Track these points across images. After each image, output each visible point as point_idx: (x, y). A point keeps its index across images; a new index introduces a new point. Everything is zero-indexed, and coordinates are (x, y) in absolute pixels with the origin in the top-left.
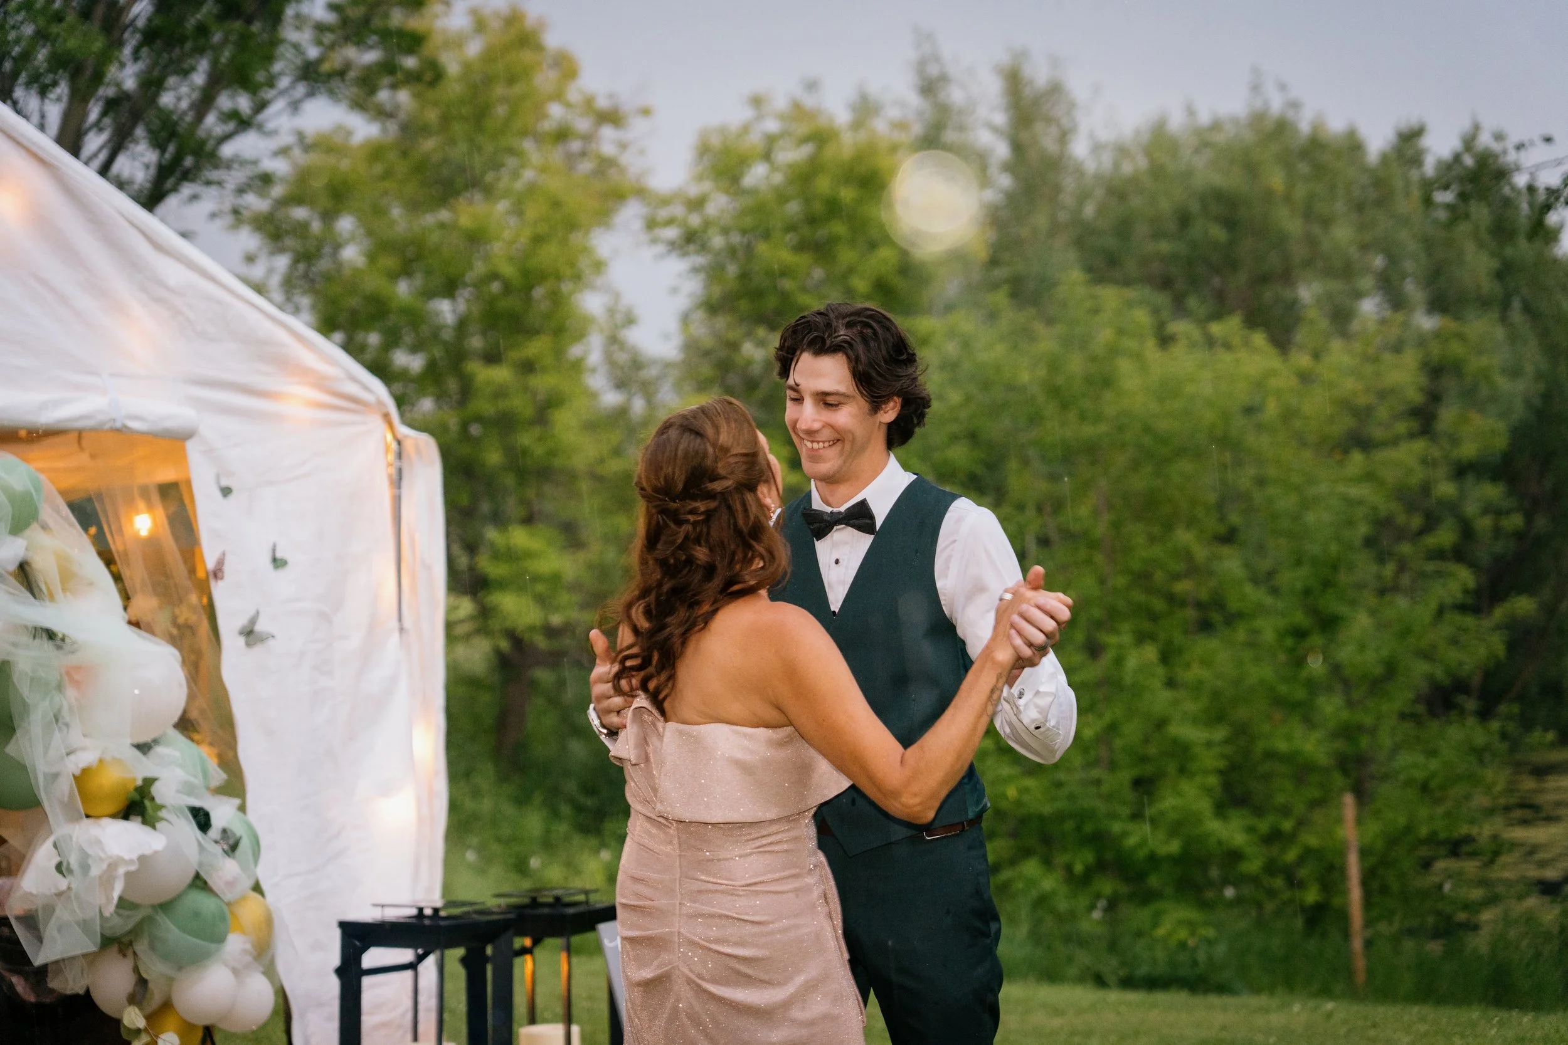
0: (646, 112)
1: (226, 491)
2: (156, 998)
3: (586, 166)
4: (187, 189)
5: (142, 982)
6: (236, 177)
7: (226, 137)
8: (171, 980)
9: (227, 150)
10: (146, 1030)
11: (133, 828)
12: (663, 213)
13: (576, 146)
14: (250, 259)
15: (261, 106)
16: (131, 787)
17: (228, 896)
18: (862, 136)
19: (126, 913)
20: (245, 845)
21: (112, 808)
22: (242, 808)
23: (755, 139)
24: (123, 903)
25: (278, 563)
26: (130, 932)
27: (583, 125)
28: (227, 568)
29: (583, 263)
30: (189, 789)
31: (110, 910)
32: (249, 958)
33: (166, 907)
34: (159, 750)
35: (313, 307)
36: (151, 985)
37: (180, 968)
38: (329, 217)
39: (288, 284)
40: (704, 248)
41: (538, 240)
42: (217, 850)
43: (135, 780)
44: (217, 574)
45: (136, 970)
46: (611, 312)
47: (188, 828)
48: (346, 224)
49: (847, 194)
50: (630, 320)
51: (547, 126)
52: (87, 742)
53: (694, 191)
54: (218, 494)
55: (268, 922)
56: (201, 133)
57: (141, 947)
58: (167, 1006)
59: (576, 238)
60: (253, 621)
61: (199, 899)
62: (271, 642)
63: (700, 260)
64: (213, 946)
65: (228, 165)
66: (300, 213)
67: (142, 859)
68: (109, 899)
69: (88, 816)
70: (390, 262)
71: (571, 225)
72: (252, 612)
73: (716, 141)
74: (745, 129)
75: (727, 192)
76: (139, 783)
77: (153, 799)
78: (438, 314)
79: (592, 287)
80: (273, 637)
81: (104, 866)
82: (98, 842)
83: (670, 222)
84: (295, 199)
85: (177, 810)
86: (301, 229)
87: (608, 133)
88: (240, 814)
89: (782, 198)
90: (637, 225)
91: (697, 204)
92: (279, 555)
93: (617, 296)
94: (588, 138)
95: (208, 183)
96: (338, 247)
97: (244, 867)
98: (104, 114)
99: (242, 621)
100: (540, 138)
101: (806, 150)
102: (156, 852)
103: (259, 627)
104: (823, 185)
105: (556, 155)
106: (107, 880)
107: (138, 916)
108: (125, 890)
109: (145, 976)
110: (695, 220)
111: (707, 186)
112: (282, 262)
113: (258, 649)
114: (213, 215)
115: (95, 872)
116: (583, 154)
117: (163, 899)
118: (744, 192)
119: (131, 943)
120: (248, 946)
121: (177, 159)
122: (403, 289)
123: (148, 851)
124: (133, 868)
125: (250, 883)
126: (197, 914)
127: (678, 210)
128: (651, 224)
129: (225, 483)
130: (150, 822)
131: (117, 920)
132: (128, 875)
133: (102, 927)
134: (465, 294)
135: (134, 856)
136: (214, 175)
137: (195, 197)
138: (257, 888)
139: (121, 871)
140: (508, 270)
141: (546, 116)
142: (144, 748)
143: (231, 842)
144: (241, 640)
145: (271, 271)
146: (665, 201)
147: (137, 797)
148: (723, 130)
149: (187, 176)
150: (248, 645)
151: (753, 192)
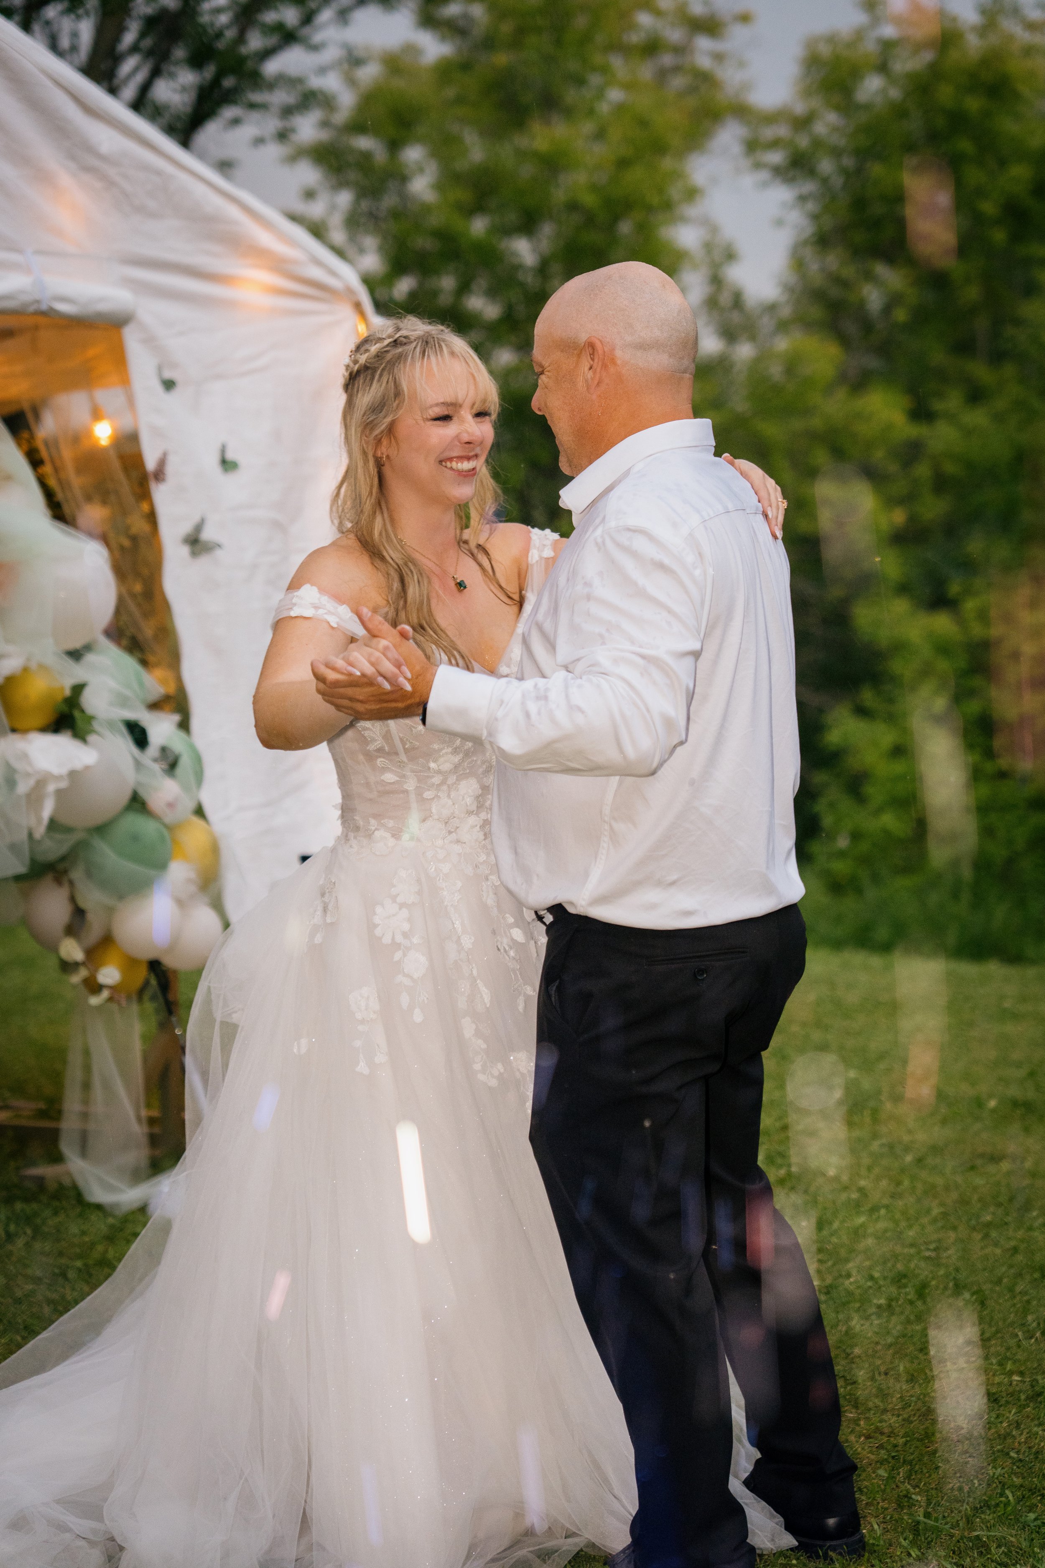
0: (745, 18)
1: (169, 385)
2: (94, 931)
3: (678, 82)
4: (229, 112)
5: (79, 913)
6: (280, 97)
7: (267, 53)
8: (110, 911)
9: (272, 67)
10: (83, 964)
11: (63, 742)
12: (769, 133)
13: (667, 60)
14: (309, 195)
15: (308, 19)
16: (60, 698)
17: (169, 818)
18: (993, 40)
19: (58, 836)
20: (185, 762)
21: (41, 721)
22: (184, 725)
23: (870, 47)
24: (53, 825)
25: (227, 465)
26: (63, 859)
27: (674, 35)
28: (170, 469)
29: (675, 192)
30: (123, 701)
31: (40, 832)
32: (193, 888)
33: (101, 830)
34: (90, 658)
35: (381, 249)
36: (90, 916)
37: (121, 897)
38: (394, 146)
39: (353, 222)
40: (811, 172)
41: (623, 163)
42: (157, 768)
43: (62, 688)
44: (159, 475)
45: (73, 899)
46: (708, 247)
47: (125, 744)
48: (413, 154)
49: (973, 104)
50: (731, 255)
51: (634, 38)
52: (10, 648)
53: (800, 108)
54: (159, 388)
55: (215, 849)
56: (244, 50)
57: (77, 874)
58: (107, 940)
59: (667, 163)
60: (199, 528)
61: (136, 822)
62: (218, 553)
63: (809, 187)
64: (152, 873)
65: (271, 85)
66: (364, 143)
67: (73, 775)
68: (39, 819)
69: (14, 730)
70: (463, 195)
71: (659, 148)
72: (196, 519)
73: (825, 50)
74: (859, 35)
75: (837, 108)
76: (68, 692)
77: (83, 711)
78: (515, 254)
79: (684, 220)
80: (219, 546)
81: (32, 782)
82: (25, 756)
83: (774, 144)
84: (357, 127)
85: (111, 724)
86: (364, 160)
87: (703, 43)
88: (182, 734)
89: (899, 112)
90: (737, 149)
91: (803, 123)
92: (230, 456)
93: (714, 229)
94: (680, 50)
95: (252, 106)
96: (404, 179)
97: (186, 788)
98: (143, 35)
99: (186, 528)
100: (625, 50)
101: (928, 56)
102: (87, 768)
103: (207, 535)
104: (945, 94)
105: (646, 72)
106: (35, 797)
107: (70, 840)
108: (57, 809)
109: (82, 904)
110: (803, 142)
111: (816, 102)
112: (345, 198)
113: (204, 561)
114: (259, 141)
115: (23, 788)
116: (677, 69)
117: (99, 820)
118: (859, 107)
119: (66, 872)
120: (193, 875)
121: (216, 82)
122: (479, 226)
123: (78, 765)
124: (63, 784)
125: (191, 805)
126: (135, 838)
127: (782, 131)
128: (752, 146)
129: (168, 375)
130: (80, 735)
131: (48, 844)
132: (59, 793)
133: (32, 850)
134: (547, 230)
135: (64, 771)
136: (256, 97)
137: (236, 122)
138: (200, 812)
139: (51, 788)
140: (589, 200)
141: (633, 26)
142: (75, 655)
143: (171, 759)
144: (185, 550)
145: (333, 207)
146: (771, 118)
147: (65, 709)
148: (831, 39)
149: (229, 98)
150: (194, 554)
151: (867, 107)
